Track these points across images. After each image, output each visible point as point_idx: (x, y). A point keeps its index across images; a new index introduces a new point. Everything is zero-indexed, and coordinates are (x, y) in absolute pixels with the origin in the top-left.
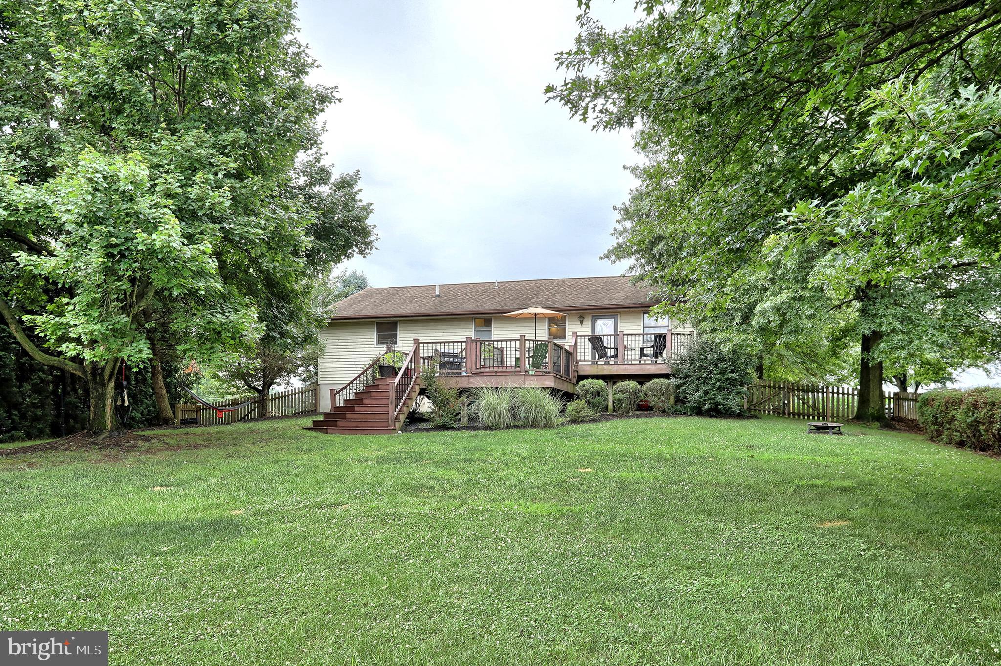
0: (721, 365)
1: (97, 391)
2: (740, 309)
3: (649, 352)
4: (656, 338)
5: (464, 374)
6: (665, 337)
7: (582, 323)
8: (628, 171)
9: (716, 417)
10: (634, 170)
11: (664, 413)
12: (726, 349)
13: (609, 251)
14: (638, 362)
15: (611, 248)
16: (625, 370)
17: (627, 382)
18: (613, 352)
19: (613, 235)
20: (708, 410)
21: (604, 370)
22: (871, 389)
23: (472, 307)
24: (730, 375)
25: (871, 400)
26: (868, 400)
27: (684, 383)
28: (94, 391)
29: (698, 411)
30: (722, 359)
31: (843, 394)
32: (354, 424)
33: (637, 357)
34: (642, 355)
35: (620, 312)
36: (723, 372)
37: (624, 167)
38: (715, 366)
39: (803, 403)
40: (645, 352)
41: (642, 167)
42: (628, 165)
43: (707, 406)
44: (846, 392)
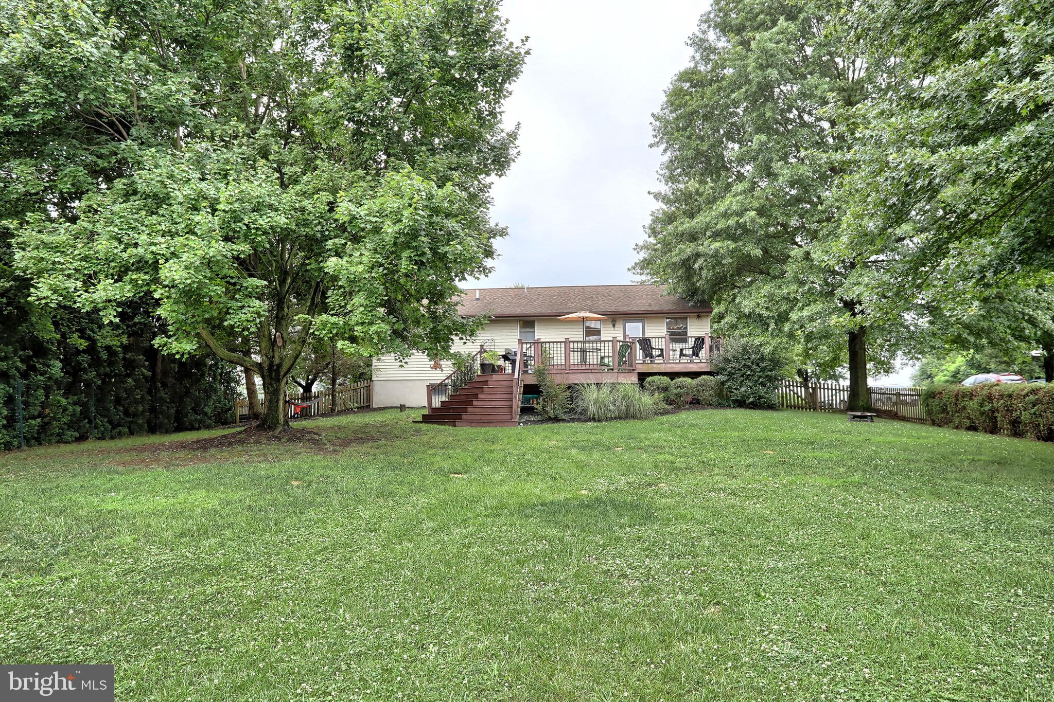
0: (762, 365)
1: (273, 387)
2: (773, 317)
3: (687, 353)
4: (696, 339)
5: (530, 372)
6: (703, 339)
7: (614, 326)
8: (652, 196)
9: (754, 409)
10: (657, 196)
11: (710, 405)
12: (767, 350)
13: (636, 264)
14: (678, 361)
15: (638, 261)
16: (672, 368)
17: (681, 379)
18: (658, 352)
19: (634, 249)
20: (752, 403)
21: (653, 368)
22: (860, 385)
23: (518, 311)
24: (769, 373)
25: (860, 394)
26: (858, 394)
27: (728, 380)
28: (270, 386)
29: (741, 404)
30: (762, 359)
31: (828, 389)
32: (478, 417)
33: (678, 356)
34: (682, 355)
35: (646, 317)
36: (763, 370)
37: (649, 193)
38: (758, 365)
39: (798, 397)
40: (684, 353)
41: (663, 193)
42: (652, 191)
43: (751, 400)
44: (841, 388)
